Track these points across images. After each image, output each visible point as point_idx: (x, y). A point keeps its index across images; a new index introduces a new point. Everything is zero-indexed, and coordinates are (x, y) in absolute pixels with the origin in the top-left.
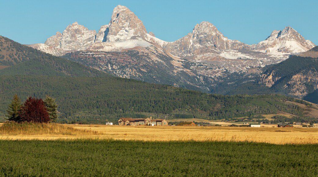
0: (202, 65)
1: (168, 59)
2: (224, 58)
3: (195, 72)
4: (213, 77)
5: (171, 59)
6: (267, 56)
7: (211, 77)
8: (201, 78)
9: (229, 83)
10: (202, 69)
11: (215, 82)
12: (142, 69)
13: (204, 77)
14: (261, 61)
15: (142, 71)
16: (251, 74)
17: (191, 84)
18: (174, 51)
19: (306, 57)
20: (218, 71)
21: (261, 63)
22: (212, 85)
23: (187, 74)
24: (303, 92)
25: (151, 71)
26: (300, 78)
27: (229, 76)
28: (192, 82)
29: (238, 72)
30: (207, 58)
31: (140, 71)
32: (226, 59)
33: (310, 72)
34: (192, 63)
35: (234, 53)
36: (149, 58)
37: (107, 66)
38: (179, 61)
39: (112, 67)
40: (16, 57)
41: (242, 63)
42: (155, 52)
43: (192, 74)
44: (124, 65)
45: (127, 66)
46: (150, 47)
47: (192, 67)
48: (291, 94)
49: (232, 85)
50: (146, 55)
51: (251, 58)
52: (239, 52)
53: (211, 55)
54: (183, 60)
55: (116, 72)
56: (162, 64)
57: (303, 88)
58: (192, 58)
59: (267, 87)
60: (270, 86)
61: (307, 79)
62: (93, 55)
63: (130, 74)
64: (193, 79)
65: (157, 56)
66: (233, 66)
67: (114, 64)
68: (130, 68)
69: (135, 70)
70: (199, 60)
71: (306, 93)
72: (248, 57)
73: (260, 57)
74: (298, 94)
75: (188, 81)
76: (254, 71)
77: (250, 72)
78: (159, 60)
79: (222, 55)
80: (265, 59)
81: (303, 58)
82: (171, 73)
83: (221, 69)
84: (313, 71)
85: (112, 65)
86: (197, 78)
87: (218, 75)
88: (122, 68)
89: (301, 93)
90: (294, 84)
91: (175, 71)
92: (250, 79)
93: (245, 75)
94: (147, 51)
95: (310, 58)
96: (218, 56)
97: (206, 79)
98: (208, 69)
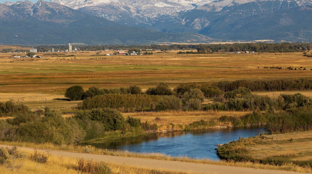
0: (146, 11)
1: (128, 9)
2: (157, 7)
3: (143, 15)
4: (152, 18)
5: (130, 8)
6: (179, 5)
7: (151, 18)
8: (146, 18)
9: (162, 21)
10: (146, 14)
11: (154, 21)
12: (119, 16)
13: (148, 18)
14: (177, 8)
15: (119, 17)
16: (173, 16)
17: (142, 22)
18: (126, 1)
19: (201, 10)
20: (155, 14)
21: (177, 9)
22: (153, 22)
23: (139, 17)
24: (200, 27)
25: (123, 17)
26: (198, 20)
27: (160, 17)
28: (142, 21)
29: (165, 14)
30: (148, 7)
31: (118, 17)
32: (158, 7)
33: (203, 17)
34: (140, 10)
35: (162, 4)
36: (120, 9)
37: (102, 14)
38: (133, 9)
39: (104, 15)
40: (73, 15)
41: (166, 9)
42: (121, 5)
43: (141, 17)
44: (110, 14)
45: (112, 14)
46: (119, 2)
47: (141, 13)
48: (194, 28)
49: (164, 22)
50: (118, 7)
51: (171, 6)
52: (165, 3)
53: (150, 5)
54: (135, 9)
55: (107, 18)
56: (127, 12)
57: (200, 25)
58: (140, 7)
59: (183, 24)
60: (184, 24)
61: (201, 21)
62: (93, 9)
63: (114, 19)
64: (142, 19)
65: (123, 7)
66: (162, 11)
67: (105, 14)
68: (114, 15)
69: (116, 16)
70: (144, 8)
71: (201, 27)
72: (169, 6)
73: (176, 5)
74: (197, 28)
75: (140, 20)
76: (174, 15)
77: (172, 15)
78: (125, 10)
79: (156, 5)
80: (179, 6)
81: (199, 10)
82: (131, 16)
83: (156, 13)
84: (204, 17)
85: (104, 14)
86: (144, 18)
87: (155, 16)
88: (110, 15)
89: (199, 27)
90: (195, 23)
91: (133, 15)
92: (173, 19)
93: (170, 17)
94: (118, 5)
95: (202, 10)
96: (153, 6)
97: (149, 19)
98: (149, 13)
